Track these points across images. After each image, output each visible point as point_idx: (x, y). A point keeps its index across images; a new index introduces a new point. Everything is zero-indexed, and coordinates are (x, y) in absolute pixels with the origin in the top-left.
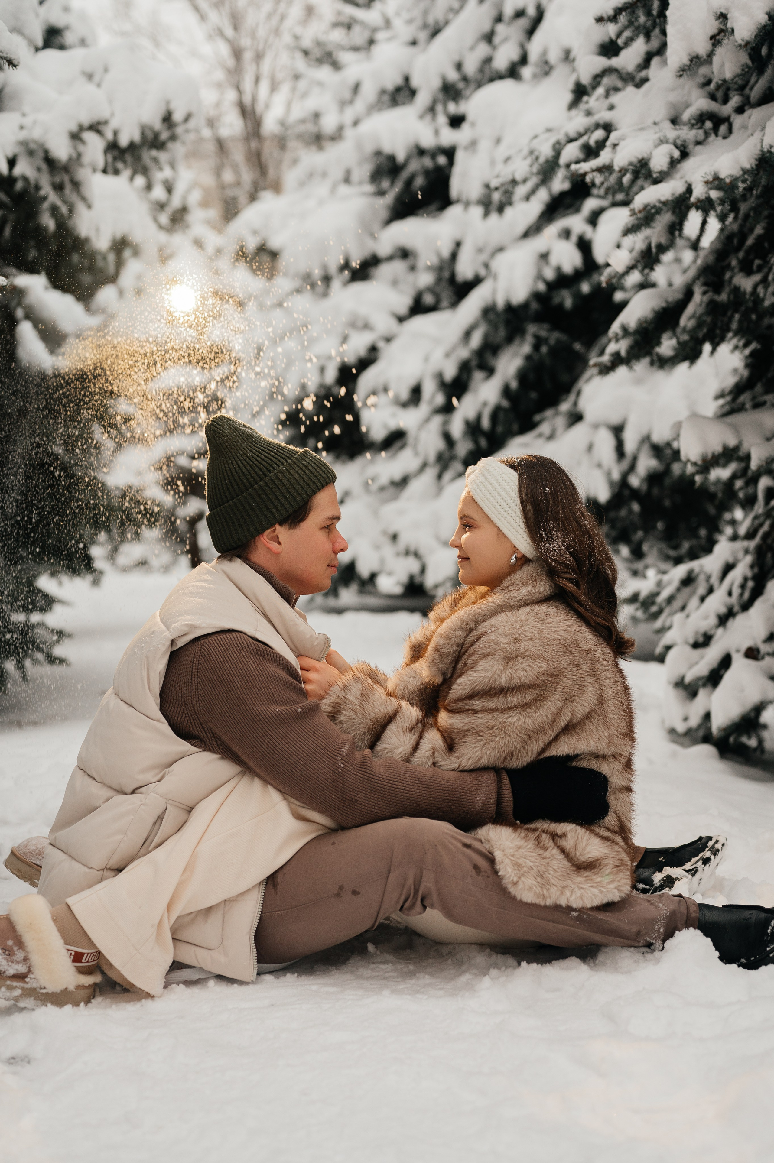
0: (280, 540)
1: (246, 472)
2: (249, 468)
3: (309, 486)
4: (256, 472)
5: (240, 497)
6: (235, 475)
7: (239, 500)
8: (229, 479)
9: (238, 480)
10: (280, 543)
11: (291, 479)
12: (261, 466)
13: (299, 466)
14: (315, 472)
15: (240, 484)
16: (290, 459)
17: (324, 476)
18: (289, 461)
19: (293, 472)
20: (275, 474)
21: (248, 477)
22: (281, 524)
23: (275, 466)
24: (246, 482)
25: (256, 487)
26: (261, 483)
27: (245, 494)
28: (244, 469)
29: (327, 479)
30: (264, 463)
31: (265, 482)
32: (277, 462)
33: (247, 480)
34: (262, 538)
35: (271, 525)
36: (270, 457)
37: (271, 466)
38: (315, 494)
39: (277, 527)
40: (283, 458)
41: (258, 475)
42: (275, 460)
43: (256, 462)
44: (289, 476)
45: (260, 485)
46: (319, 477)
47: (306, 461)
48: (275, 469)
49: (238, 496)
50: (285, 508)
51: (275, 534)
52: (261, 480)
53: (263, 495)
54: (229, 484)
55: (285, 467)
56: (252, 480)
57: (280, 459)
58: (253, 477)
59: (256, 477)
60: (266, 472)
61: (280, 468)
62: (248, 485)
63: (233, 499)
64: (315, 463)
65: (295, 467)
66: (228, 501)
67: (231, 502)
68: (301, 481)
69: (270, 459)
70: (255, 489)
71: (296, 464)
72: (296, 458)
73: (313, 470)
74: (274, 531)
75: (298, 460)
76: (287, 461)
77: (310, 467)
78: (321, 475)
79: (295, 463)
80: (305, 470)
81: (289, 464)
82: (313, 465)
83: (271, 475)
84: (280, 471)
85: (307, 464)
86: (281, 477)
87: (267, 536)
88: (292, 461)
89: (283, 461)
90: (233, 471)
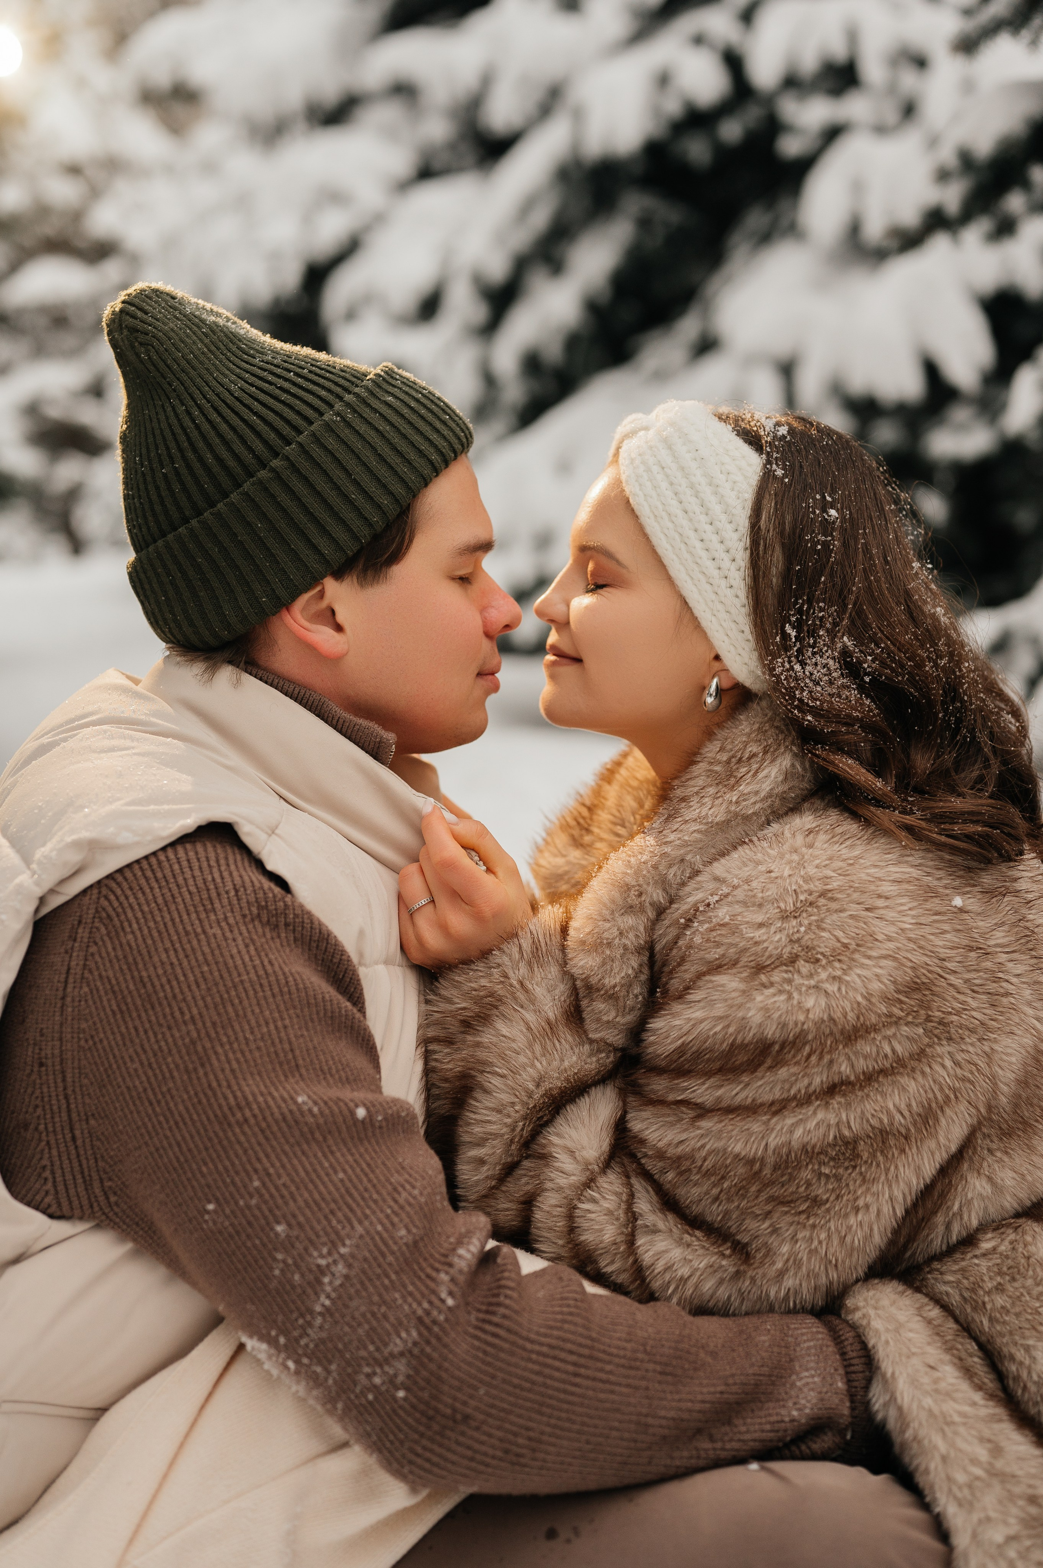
0: (340, 618)
1: (230, 435)
2: (236, 421)
3: (409, 462)
4: (258, 434)
5: (220, 506)
6: (201, 444)
7: (218, 515)
8: (184, 457)
9: (209, 458)
10: (339, 628)
11: (358, 445)
12: (270, 416)
13: (376, 411)
14: (421, 424)
15: (216, 469)
16: (350, 392)
17: (446, 432)
18: (348, 397)
19: (363, 428)
20: (314, 434)
21: (239, 448)
22: (339, 574)
23: (310, 413)
24: (231, 463)
25: (263, 474)
26: (276, 463)
27: (234, 497)
28: (224, 427)
29: (454, 440)
30: (279, 407)
31: (287, 458)
32: (317, 402)
33: (237, 457)
34: (287, 618)
35: (315, 580)
36: (294, 390)
37: (298, 413)
38: (426, 485)
39: (330, 585)
40: (329, 391)
41: (265, 442)
42: (310, 398)
43: (256, 406)
44: (352, 439)
45: (273, 470)
46: (434, 437)
47: (393, 395)
48: (311, 423)
49: (212, 505)
50: (349, 530)
51: (324, 604)
52: (276, 454)
53: (284, 498)
54: (184, 471)
55: (338, 414)
56: (248, 458)
57: (323, 393)
58: (250, 449)
59: (258, 446)
60: (287, 430)
61: (326, 417)
62: (238, 470)
63: (199, 513)
64: (417, 400)
65: (367, 413)
66: (186, 520)
67: (194, 522)
68: (386, 451)
69: (294, 395)
70: (260, 482)
71: (368, 405)
72: (367, 388)
73: (413, 418)
74: (321, 595)
75: (372, 393)
76: (341, 398)
77: (405, 411)
78: (437, 431)
79: (364, 401)
80: (395, 419)
81: (348, 405)
82: (413, 404)
83: (301, 438)
84: (328, 426)
85: (397, 404)
86: (331, 442)
87: (303, 610)
88: (357, 395)
89: (330, 398)
90: (195, 434)
